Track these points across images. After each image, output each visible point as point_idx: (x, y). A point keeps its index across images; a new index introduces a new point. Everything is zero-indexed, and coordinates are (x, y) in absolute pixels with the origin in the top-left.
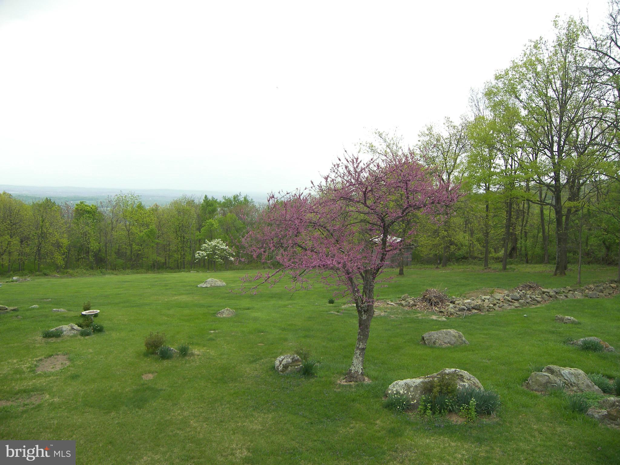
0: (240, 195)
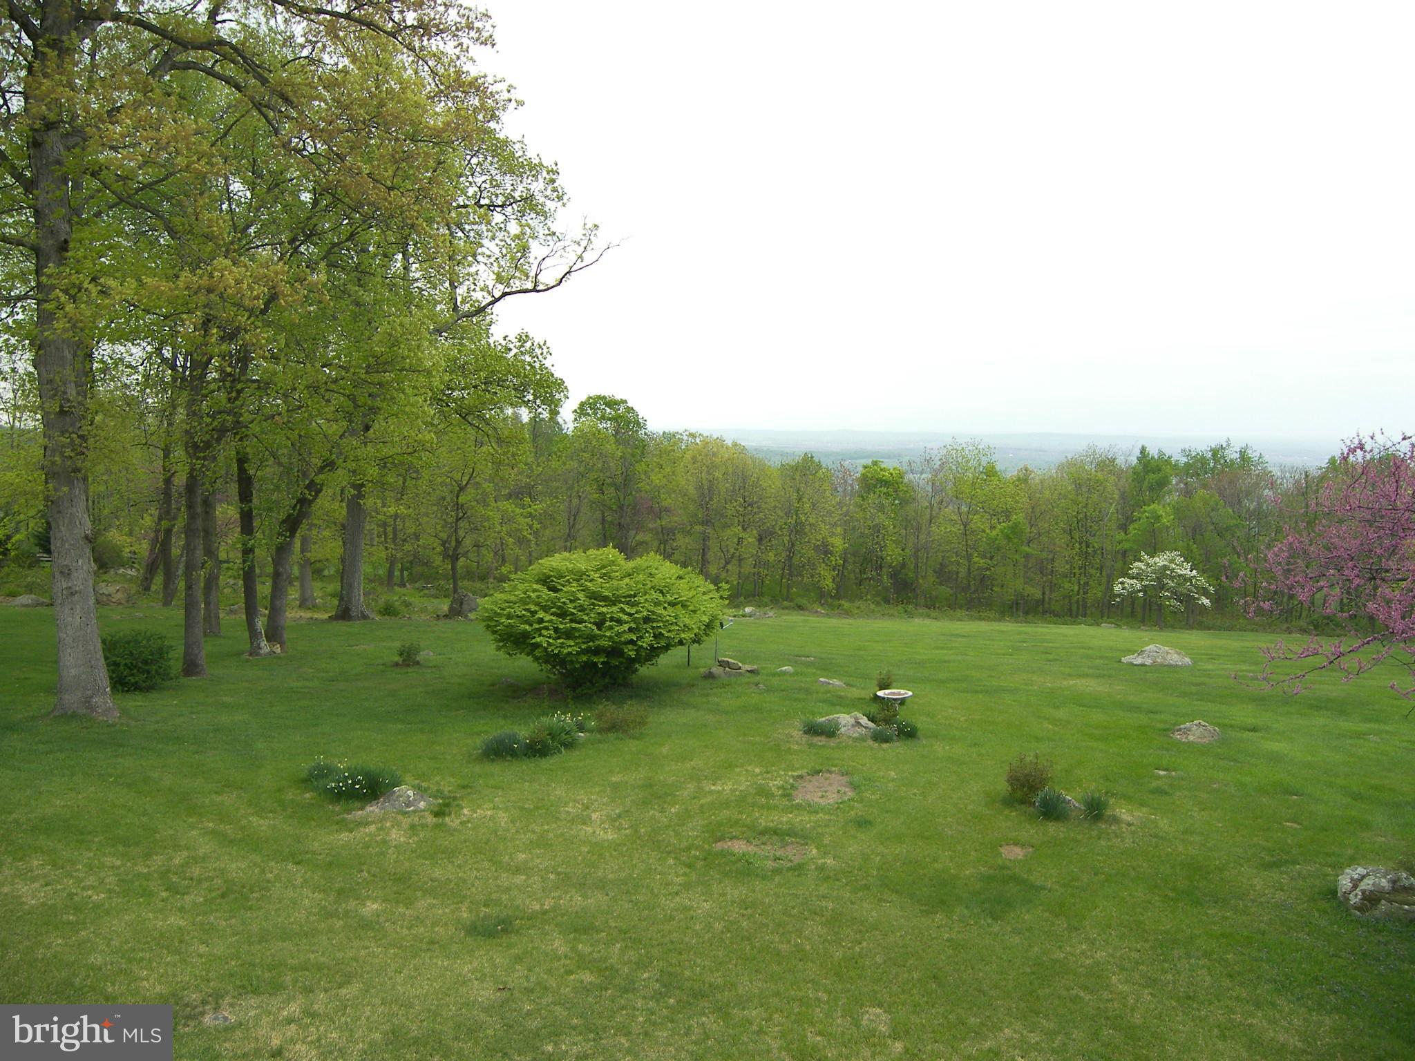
0: (1229, 445)
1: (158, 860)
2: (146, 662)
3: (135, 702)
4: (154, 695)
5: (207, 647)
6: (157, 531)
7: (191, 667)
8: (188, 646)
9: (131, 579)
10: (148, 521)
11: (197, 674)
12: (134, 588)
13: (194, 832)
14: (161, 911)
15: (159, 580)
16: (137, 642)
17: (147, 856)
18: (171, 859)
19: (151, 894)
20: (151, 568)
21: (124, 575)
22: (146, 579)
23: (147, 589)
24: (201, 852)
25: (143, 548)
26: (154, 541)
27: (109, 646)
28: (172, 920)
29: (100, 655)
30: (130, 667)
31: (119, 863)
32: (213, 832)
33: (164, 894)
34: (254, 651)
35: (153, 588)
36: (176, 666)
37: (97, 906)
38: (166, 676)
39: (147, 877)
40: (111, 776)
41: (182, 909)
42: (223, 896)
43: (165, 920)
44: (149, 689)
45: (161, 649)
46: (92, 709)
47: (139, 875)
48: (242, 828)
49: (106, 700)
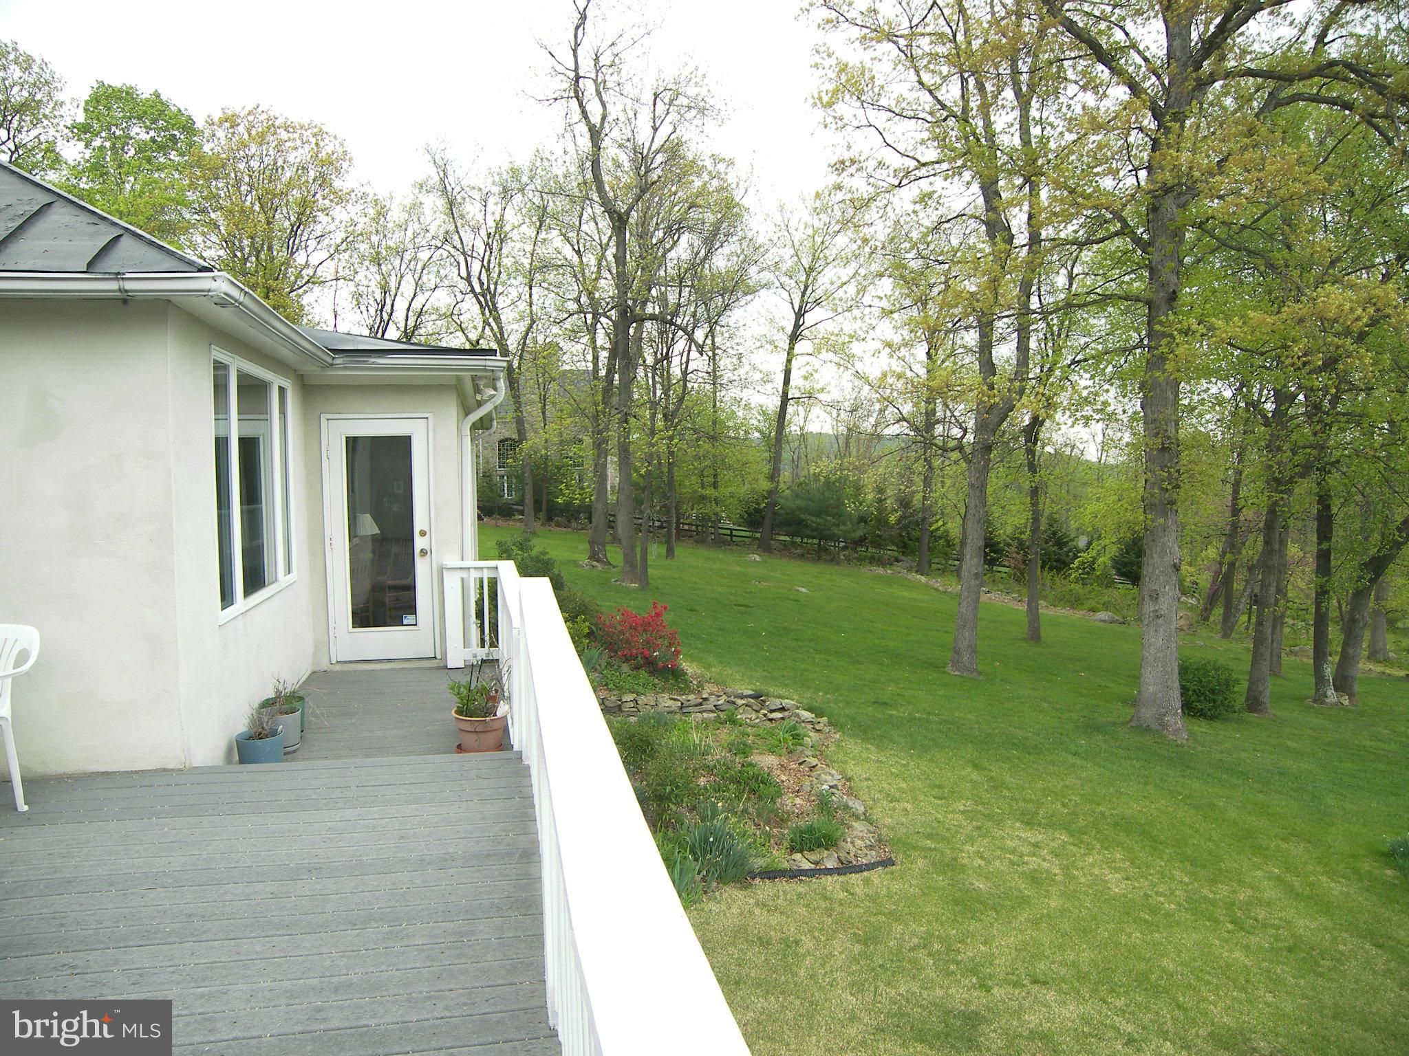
1: (1223, 890)
2: (1213, 692)
3: (1200, 727)
4: (1218, 724)
5: (1271, 687)
6: (1221, 564)
7: (1254, 704)
8: (1252, 682)
9: (1191, 608)
10: (1212, 552)
11: (1260, 711)
12: (1194, 617)
13: (1259, 873)
14: (1226, 941)
15: (1218, 611)
16: (1207, 671)
17: (1213, 882)
18: (1234, 892)
19: (1217, 921)
20: (1212, 600)
21: (1186, 603)
22: (1206, 609)
23: (1206, 619)
24: (1266, 896)
25: (1205, 580)
26: (1218, 573)
27: (1183, 671)
28: (1237, 954)
29: (1176, 677)
30: (1198, 694)
31: (1186, 880)
32: (1278, 879)
33: (1230, 926)
34: (1320, 698)
35: (1212, 618)
36: (1240, 701)
37: (1168, 915)
38: (1230, 708)
39: (1213, 903)
40: (1180, 794)
41: (1247, 948)
42: (1290, 950)
43: (1231, 951)
44: (1213, 718)
45: (1227, 681)
46: (1164, 726)
47: (1206, 898)
48: (1312, 885)
49: (1176, 720)
